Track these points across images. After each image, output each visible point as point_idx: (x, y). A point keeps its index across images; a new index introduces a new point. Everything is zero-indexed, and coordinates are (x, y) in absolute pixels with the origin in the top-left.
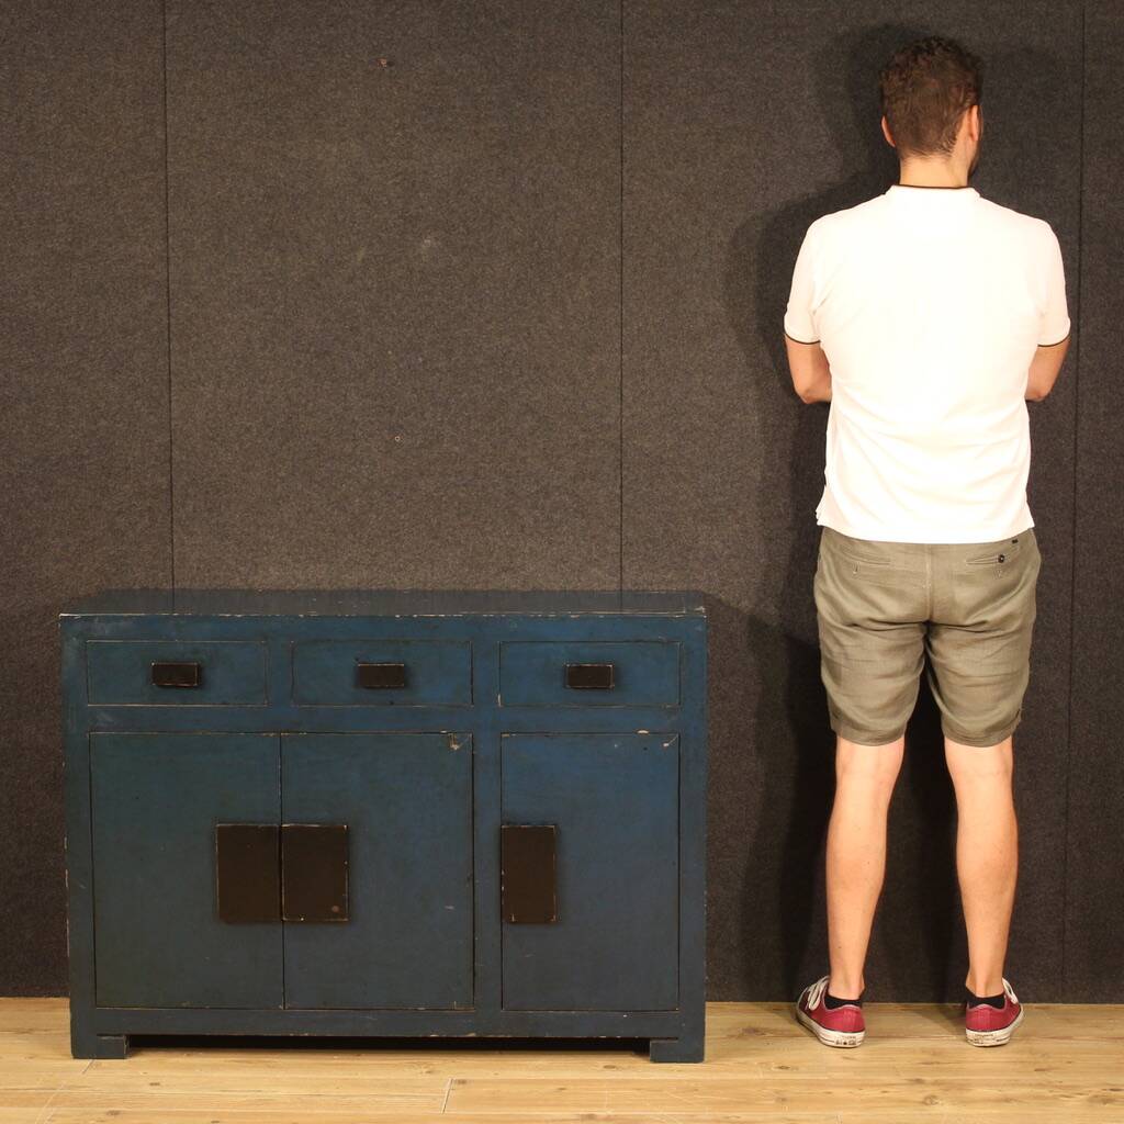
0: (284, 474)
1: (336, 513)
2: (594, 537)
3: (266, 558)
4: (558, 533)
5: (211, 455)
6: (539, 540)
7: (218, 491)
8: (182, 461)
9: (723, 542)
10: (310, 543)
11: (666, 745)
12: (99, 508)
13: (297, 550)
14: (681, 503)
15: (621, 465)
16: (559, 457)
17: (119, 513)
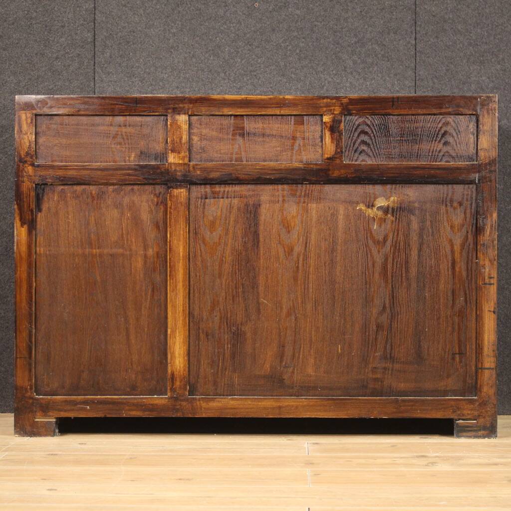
0: (175, 30)
1: (212, 58)
2: (396, 75)
4: (370, 72)
5: (124, 17)
6: (357, 77)
7: (128, 42)
8: (102, 21)
9: (489, 78)
10: (193, 79)
12: (43, 55)
13: (183, 85)
14: (458, 49)
15: (416, 23)
16: (371, 17)
17: (57, 58)
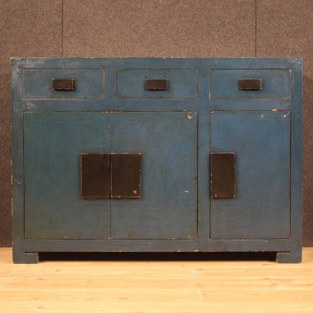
0: (111, 17)
1: (133, 33)
2: (244, 44)
3: (103, 53)
4: (229, 42)
5: (80, 9)
6: (221, 45)
7: (83, 24)
8: (67, 11)
9: (300, 46)
10: (122, 47)
11: (285, 116)
12: (31, 32)
13: (116, 50)
14: (281, 29)
15: (256, 13)
16: (229, 9)
17: (40, 34)
